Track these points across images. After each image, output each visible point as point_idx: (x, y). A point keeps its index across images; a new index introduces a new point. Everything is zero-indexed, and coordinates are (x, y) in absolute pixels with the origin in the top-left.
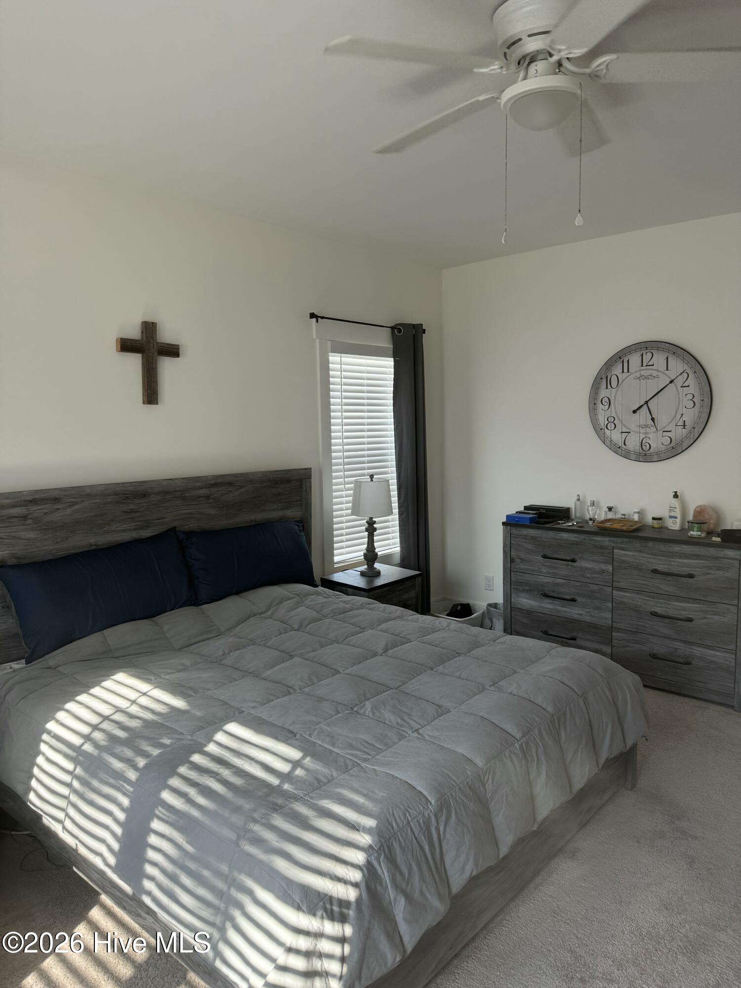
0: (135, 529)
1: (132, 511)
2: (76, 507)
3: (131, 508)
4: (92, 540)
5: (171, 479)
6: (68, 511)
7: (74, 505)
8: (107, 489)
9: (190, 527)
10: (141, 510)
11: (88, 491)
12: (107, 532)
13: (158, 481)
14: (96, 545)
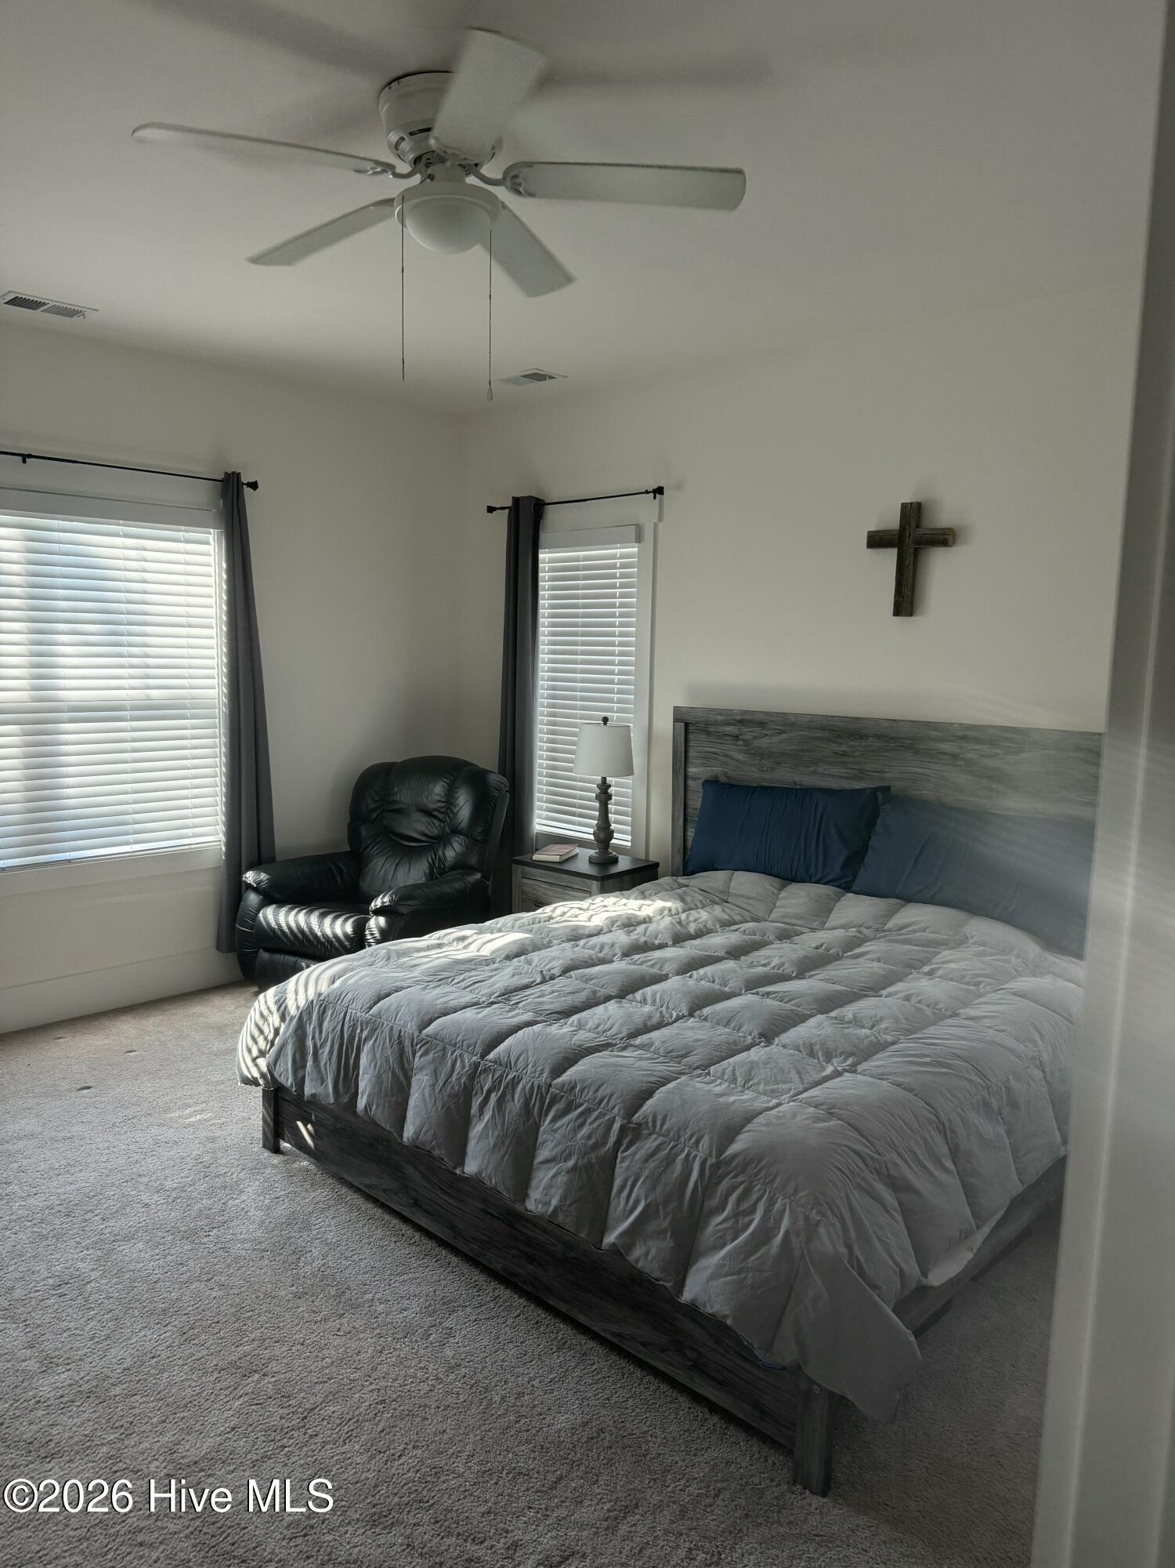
0: (847, 778)
1: (844, 754)
2: (784, 736)
3: (843, 749)
4: (798, 778)
5: (895, 721)
6: (775, 739)
7: (781, 734)
8: (811, 721)
9: (922, 794)
10: (856, 754)
11: (793, 719)
12: (815, 773)
13: (877, 720)
14: (800, 785)
